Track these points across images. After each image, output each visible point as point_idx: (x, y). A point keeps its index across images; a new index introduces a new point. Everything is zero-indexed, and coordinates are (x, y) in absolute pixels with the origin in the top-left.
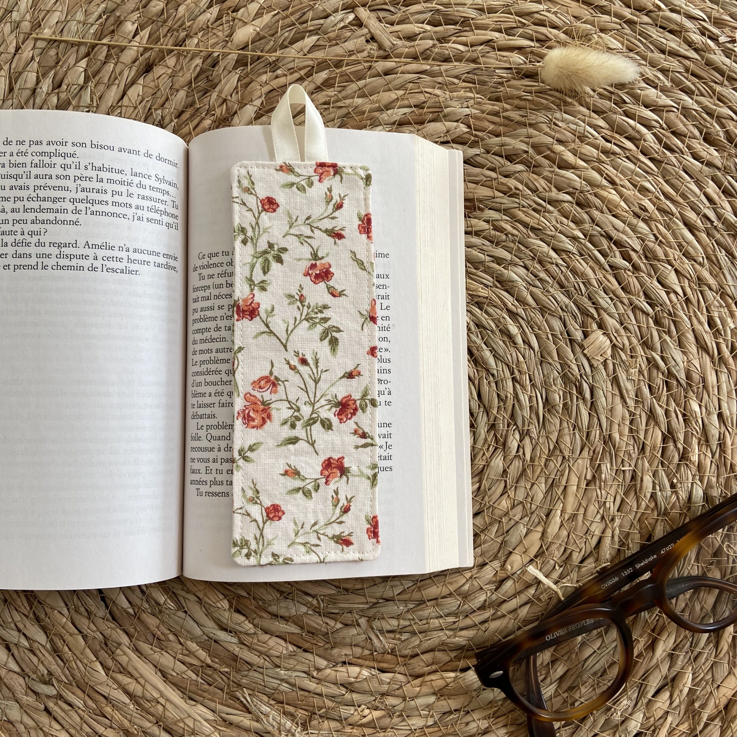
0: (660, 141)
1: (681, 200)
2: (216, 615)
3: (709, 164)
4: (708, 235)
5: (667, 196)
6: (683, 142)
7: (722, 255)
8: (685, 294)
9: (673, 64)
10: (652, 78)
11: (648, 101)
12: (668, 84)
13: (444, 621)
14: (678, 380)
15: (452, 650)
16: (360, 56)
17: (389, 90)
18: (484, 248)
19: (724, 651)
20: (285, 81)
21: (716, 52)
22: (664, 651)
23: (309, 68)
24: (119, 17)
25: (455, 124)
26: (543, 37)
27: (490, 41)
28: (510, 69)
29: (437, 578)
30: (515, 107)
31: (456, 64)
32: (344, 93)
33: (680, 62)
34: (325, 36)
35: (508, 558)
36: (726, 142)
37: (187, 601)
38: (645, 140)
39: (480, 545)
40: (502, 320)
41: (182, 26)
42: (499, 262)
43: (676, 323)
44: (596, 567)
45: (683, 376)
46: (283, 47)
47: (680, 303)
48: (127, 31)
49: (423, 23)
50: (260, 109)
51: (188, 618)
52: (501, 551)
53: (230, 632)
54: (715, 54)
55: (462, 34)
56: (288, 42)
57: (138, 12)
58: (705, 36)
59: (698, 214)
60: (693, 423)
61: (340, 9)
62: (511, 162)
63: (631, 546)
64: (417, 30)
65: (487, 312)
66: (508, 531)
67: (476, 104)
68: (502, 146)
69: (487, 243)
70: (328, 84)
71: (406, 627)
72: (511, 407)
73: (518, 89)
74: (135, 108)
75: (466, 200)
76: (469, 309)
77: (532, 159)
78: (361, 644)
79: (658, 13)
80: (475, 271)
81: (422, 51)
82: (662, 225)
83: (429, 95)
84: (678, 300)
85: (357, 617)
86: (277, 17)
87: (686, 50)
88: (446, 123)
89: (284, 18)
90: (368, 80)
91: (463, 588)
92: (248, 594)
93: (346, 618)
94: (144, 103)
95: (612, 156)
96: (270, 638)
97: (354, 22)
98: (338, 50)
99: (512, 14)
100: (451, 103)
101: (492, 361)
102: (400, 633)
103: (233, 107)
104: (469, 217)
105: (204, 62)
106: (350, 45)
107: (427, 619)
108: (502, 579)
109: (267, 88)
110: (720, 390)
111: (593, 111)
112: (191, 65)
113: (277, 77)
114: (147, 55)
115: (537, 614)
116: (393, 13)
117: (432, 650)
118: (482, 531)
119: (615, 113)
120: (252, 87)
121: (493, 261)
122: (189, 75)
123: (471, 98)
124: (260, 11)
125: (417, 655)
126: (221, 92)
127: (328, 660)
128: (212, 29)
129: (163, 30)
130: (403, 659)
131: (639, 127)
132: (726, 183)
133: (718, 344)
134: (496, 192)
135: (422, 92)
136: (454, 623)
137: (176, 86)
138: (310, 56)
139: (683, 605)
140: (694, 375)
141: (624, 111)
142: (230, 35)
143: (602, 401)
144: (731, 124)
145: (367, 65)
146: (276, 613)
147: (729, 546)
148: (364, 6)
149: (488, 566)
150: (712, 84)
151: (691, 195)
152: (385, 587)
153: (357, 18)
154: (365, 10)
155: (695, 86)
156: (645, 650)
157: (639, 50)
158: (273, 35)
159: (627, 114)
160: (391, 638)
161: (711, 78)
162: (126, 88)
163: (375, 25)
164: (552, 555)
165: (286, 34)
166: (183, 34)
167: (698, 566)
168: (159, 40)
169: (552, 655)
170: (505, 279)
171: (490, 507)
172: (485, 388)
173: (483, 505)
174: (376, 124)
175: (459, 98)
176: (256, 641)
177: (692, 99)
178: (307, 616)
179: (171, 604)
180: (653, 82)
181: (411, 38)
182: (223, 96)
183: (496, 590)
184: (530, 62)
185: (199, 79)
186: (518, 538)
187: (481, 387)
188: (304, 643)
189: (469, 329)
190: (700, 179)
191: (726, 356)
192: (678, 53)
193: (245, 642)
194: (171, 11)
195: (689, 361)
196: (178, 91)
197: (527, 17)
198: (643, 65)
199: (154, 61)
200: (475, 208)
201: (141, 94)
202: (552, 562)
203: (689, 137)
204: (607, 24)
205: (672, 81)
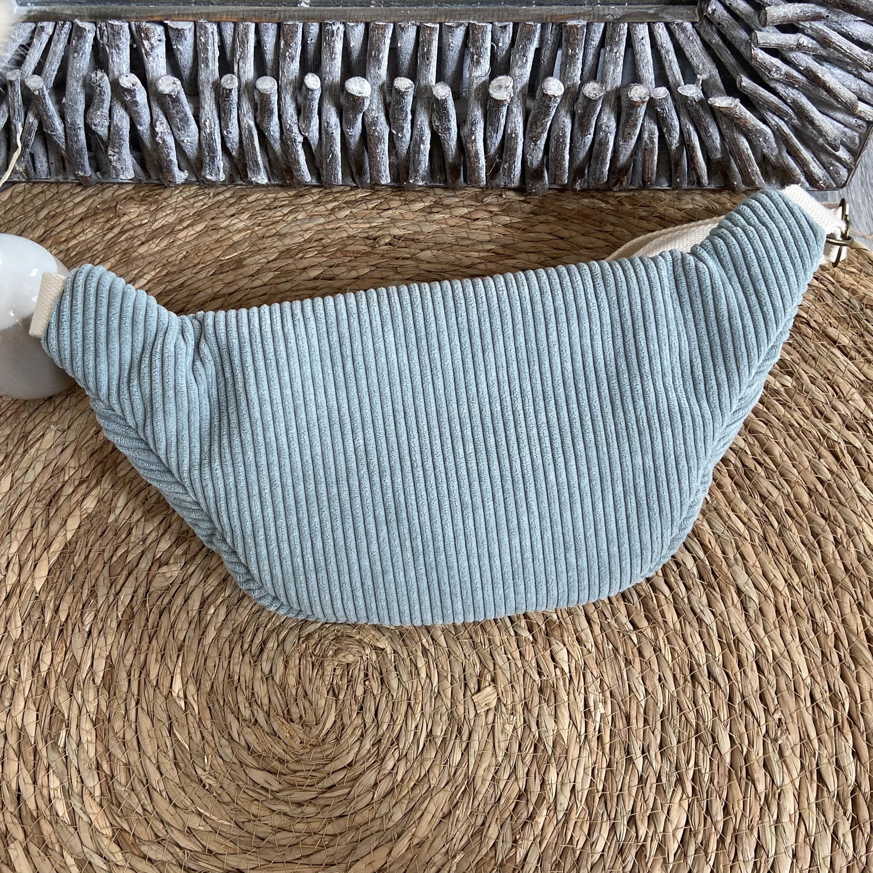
143: (475, 746)
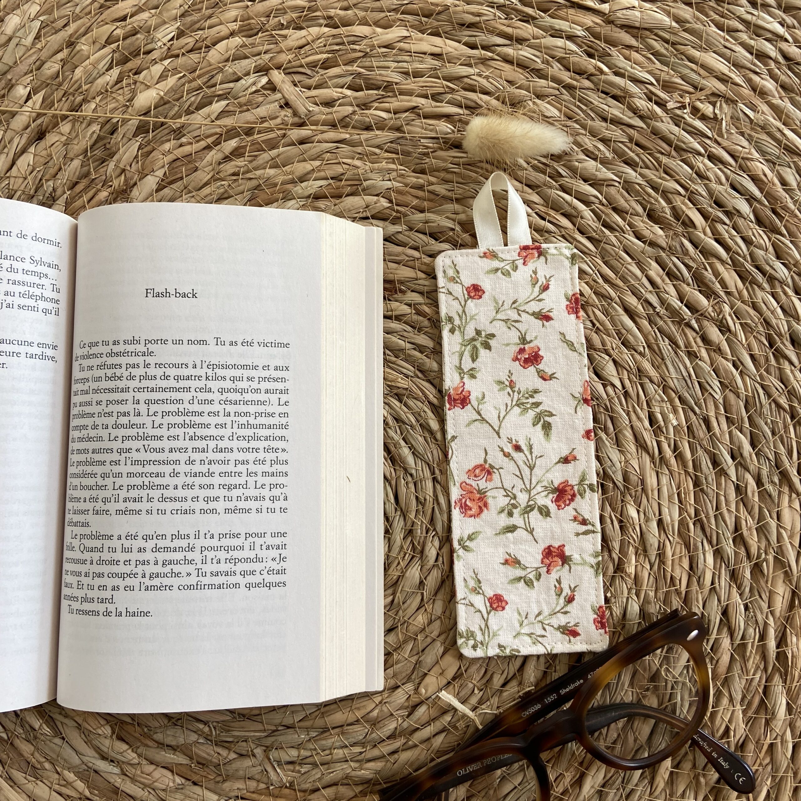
0: (599, 218)
1: (621, 284)
2: (96, 742)
3: (652, 244)
4: (650, 322)
5: (606, 279)
6: (624, 219)
7: (665, 345)
8: (624, 387)
9: (616, 133)
10: (591, 148)
11: (587, 175)
12: (609, 155)
13: (348, 752)
14: (614, 483)
15: (358, 785)
16: (273, 123)
17: (305, 160)
18: (405, 334)
19: (659, 789)
20: (190, 150)
21: (664, 119)
22: (592, 787)
23: (217, 136)
24: (10, 80)
25: (376, 198)
26: (473, 104)
27: (415, 107)
28: (437, 138)
29: (343, 703)
30: (442, 180)
31: (378, 132)
32: (255, 163)
33: (624, 131)
34: (235, 102)
35: (422, 680)
36: (672, 219)
37: (64, 725)
38: (582, 218)
39: (392, 666)
40: (422, 414)
41: (79, 89)
42: (422, 349)
43: (614, 419)
44: (519, 692)
45: (620, 478)
46: (189, 112)
47: (618, 398)
48: (18, 95)
49: (342, 87)
50: (163, 180)
51: (65, 745)
52: (416, 672)
53: (112, 761)
54: (663, 122)
55: (385, 100)
56: (194, 107)
57: (31, 75)
58: (651, 102)
59: (639, 299)
60: (631, 530)
61: (252, 72)
62: (436, 240)
63: (558, 668)
64: (335, 95)
65: (406, 405)
66: (423, 650)
67: (399, 177)
68: (425, 223)
69: (409, 328)
70: (237, 153)
71: (307, 758)
72: (430, 511)
73: (445, 160)
74: (25, 179)
75: (385, 281)
76: (386, 401)
77: (459, 237)
78: (257, 777)
79: (600, 77)
80: (394, 359)
81: (340, 118)
82: (600, 310)
83: (347, 167)
84: (616, 394)
85: (253, 746)
86: (183, 80)
87: (630, 118)
88: (365, 197)
89: (190, 82)
90: (281, 149)
91: (371, 714)
92: (133, 719)
93: (240, 748)
94: (34, 173)
95: (546, 234)
96: (155, 769)
97: (267, 86)
98: (249, 116)
99: (439, 78)
100: (371, 175)
101: (410, 460)
102: (300, 764)
103: (132, 178)
104: (389, 300)
105: (101, 128)
106: (262, 111)
107: (330, 749)
108: (414, 704)
109: (171, 157)
110: (661, 494)
111: (526, 185)
112: (87, 132)
113: (181, 145)
114: (39, 121)
115: (453, 744)
116: (310, 77)
117: (335, 784)
118: (395, 650)
119: (550, 187)
120: (154, 157)
121: (414, 349)
122: (84, 143)
123: (393, 170)
124: (165, 74)
125: (318, 790)
126: (119, 161)
127: (220, 795)
128: (112, 92)
129: (57, 95)
130: (302, 794)
131: (576, 203)
132: (671, 265)
133: (659, 443)
134: (419, 273)
135: (339, 163)
136: (361, 753)
137: (71, 155)
138: (218, 122)
139: (615, 735)
140: (631, 476)
141: (559, 185)
142: (131, 100)
144: (678, 199)
145: (280, 132)
146: (162, 741)
147: (667, 670)
148: (278, 68)
149: (400, 690)
150: (658, 155)
151: (631, 278)
152: (285, 712)
153: (270, 82)
154: (280, 73)
155: (640, 158)
156: (571, 786)
157: (578, 117)
158: (178, 100)
159: (564, 189)
160: (289, 770)
161: (657, 149)
162: (16, 157)
163: (290, 90)
164: (471, 677)
165: (193, 99)
166: (79, 99)
167: (632, 692)
168: (54, 105)
169: (468, 791)
170: (426, 368)
171: (405, 622)
172: (403, 490)
173: (396, 621)
174: (289, 198)
175: (380, 171)
176: (139, 772)
177: (636, 171)
178: (197, 745)
179: (46, 730)
180: (592, 153)
181: (329, 104)
182: (121, 166)
183: (408, 716)
184: (459, 131)
185: (95, 147)
186: (434, 659)
187: (399, 488)
188: (193, 775)
189: (386, 423)
190: (641, 260)
191: (668, 456)
192: (621, 121)
193: (127, 773)
194: (67, 74)
195: (627, 461)
196: (72, 160)
197: (456, 82)
198: (583, 134)
199: (47, 128)
200: (396, 290)
201: (31, 163)
202: (470, 685)
203: (631, 214)
204: (543, 89)
205: (615, 151)
